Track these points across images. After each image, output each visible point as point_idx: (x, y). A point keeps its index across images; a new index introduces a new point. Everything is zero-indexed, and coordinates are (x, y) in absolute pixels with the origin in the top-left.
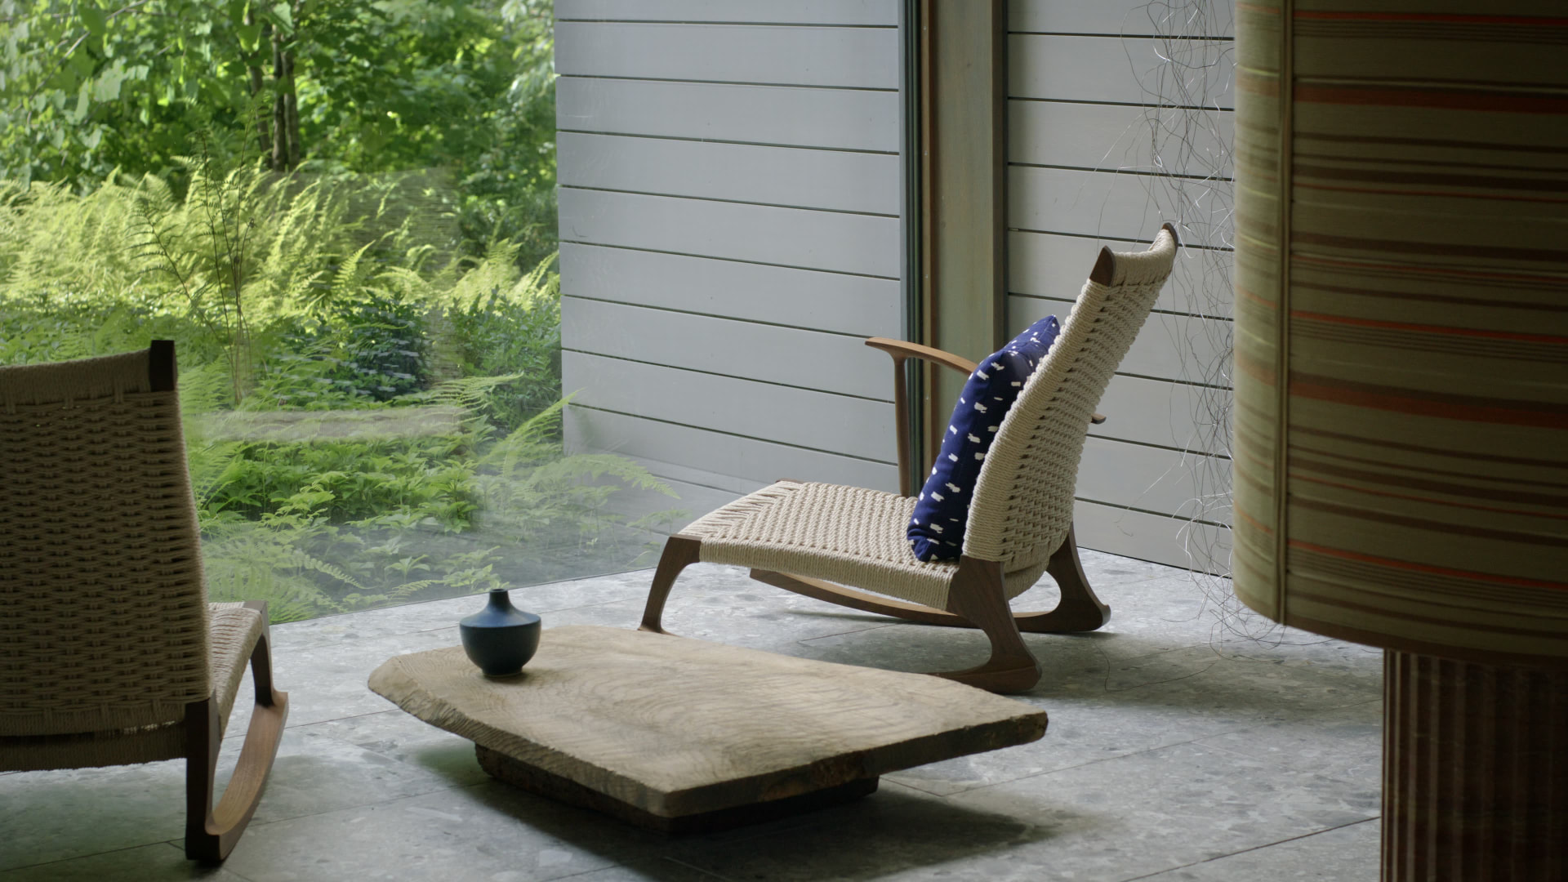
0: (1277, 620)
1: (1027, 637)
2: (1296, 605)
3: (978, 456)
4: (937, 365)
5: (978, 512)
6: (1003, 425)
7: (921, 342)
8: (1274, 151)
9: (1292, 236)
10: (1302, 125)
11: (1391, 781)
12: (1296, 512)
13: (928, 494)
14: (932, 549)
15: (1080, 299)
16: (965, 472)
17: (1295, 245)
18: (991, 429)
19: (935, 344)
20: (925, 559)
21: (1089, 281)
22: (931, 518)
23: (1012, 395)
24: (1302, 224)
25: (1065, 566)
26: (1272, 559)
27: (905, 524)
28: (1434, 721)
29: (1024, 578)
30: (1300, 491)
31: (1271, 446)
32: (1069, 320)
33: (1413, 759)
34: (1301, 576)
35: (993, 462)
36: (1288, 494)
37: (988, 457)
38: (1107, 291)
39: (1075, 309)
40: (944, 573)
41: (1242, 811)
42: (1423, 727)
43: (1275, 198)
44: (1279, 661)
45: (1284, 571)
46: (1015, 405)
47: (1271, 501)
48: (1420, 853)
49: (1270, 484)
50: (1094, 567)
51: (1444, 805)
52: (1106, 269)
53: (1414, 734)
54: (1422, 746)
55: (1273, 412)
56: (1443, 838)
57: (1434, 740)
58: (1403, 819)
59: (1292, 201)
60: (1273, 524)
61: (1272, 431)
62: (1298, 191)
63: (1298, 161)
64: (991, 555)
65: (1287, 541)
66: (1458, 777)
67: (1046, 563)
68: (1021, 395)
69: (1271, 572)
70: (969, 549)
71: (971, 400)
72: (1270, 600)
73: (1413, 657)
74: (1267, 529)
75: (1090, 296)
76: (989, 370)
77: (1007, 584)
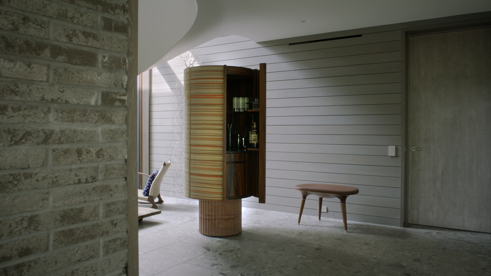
0: (189, 198)
1: (156, 204)
2: (191, 196)
3: (151, 185)
4: (142, 175)
5: (151, 191)
6: (154, 181)
7: (140, 172)
8: (188, 151)
9: (190, 160)
10: (191, 149)
11: (200, 214)
12: (191, 187)
13: (145, 189)
14: (146, 195)
15: (161, 169)
16: (149, 186)
17: (191, 160)
18: (152, 182)
19: (142, 172)
20: (145, 196)
21: (163, 166)
22: (145, 191)
23: (154, 178)
24: (191, 158)
25: (159, 197)
26: (189, 192)
27: (143, 192)
28: (205, 207)
29: (155, 197)
30: (191, 185)
31: (188, 180)
32: (160, 171)
33: (202, 211)
34: (192, 193)
35: (153, 185)
36: (190, 185)
37: (152, 184)
38: (165, 167)
39: (161, 170)
40: (147, 197)
41: (182, 220)
42: (204, 208)
43: (189, 156)
44: (183, 205)
45: (190, 193)
46: (155, 179)
47: (188, 186)
48: (204, 221)
49: (188, 184)
50: (162, 197)
51: (206, 216)
52: (165, 164)
53: (203, 209)
54: (204, 210)
55: (189, 177)
56: (206, 219)
57: (205, 209)
58: (202, 218)
59: (190, 156)
60: (189, 188)
61: (188, 179)
62: (191, 155)
63: (191, 152)
64: (152, 195)
65: (190, 190)
66: (207, 213)
67: (157, 196)
68: (155, 178)
69: (189, 193)
70: (150, 194)
71: (150, 179)
72: (188, 196)
73: (202, 201)
74: (188, 189)
75: (163, 167)
76: (152, 175)
77: (154, 198)
